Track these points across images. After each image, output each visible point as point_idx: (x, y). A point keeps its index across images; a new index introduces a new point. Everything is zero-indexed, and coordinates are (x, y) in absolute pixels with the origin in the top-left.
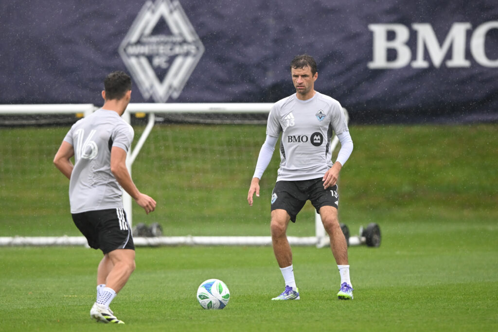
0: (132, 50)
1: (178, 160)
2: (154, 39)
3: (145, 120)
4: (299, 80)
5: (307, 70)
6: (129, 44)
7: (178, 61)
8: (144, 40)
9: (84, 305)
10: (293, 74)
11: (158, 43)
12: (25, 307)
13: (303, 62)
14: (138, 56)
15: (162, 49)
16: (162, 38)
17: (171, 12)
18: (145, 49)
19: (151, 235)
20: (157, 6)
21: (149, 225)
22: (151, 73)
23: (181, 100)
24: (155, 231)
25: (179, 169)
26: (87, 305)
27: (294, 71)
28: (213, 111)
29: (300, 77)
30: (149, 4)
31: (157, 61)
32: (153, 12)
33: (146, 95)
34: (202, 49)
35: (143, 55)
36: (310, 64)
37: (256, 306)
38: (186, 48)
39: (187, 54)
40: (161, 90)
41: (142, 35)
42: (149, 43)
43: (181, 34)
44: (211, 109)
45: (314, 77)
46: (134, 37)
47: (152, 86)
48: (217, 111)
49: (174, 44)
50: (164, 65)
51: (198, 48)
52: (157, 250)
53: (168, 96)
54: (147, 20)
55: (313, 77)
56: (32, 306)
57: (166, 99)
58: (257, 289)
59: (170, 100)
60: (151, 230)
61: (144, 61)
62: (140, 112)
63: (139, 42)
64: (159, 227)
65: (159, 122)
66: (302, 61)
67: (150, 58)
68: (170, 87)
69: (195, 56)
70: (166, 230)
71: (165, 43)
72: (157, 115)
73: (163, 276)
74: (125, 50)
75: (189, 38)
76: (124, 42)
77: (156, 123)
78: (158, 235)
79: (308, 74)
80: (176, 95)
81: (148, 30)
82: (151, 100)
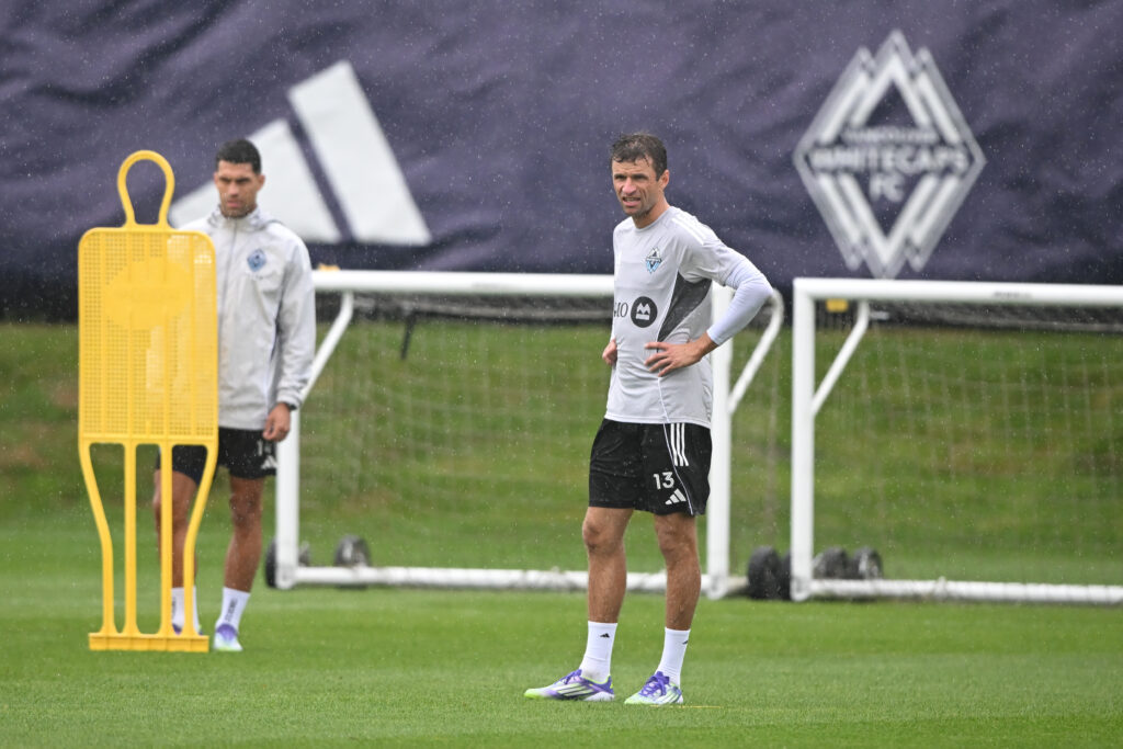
0: (822, 159)
1: (919, 408)
2: (873, 135)
3: (848, 316)
4: (627, 186)
5: (644, 166)
6: (817, 145)
7: (927, 185)
8: (850, 136)
9: (701, 728)
10: (614, 173)
11: (883, 145)
12: (569, 729)
13: (636, 148)
14: (834, 173)
15: (888, 159)
16: (891, 133)
17: (912, 76)
18: (852, 158)
19: (855, 575)
20: (881, 63)
21: (852, 553)
22: (864, 212)
23: (929, 274)
24: (863, 566)
25: (921, 431)
26: (709, 728)
27: (618, 168)
28: (1004, 300)
29: (629, 179)
30: (863, 55)
31: (877, 185)
32: (872, 75)
33: (853, 262)
34: (980, 160)
35: (847, 170)
36: (652, 154)
37: (1090, 740)
38: (943, 156)
39: (947, 171)
40: (885, 250)
41: (846, 125)
42: (862, 145)
43: (935, 126)
44: (997, 294)
45: (661, 180)
46: (827, 129)
47: (866, 241)
48: (1012, 300)
49: (917, 147)
50: (894, 195)
51: (971, 159)
52: (869, 608)
53: (901, 264)
54: (859, 92)
55: (657, 180)
56: (585, 727)
57: (896, 270)
58: (1093, 704)
59: (906, 273)
60: (856, 564)
61: (849, 184)
62: (836, 299)
63: (839, 142)
64: (875, 557)
65: (881, 322)
66: (634, 145)
67: (863, 178)
68: (907, 242)
69: (963, 176)
70: (889, 564)
71: (898, 146)
72: (876, 305)
73: (881, 667)
74: (807, 159)
75: (952, 135)
76: (806, 142)
77: (871, 323)
78: (871, 576)
79: (646, 173)
80: (918, 262)
81: (860, 117)
82: (865, 272)
